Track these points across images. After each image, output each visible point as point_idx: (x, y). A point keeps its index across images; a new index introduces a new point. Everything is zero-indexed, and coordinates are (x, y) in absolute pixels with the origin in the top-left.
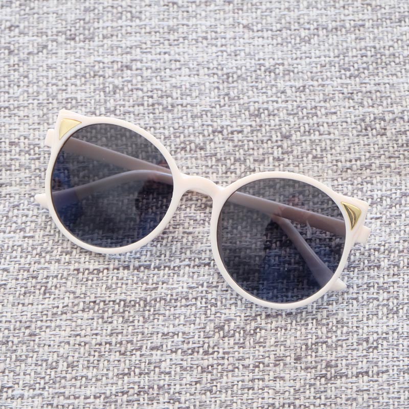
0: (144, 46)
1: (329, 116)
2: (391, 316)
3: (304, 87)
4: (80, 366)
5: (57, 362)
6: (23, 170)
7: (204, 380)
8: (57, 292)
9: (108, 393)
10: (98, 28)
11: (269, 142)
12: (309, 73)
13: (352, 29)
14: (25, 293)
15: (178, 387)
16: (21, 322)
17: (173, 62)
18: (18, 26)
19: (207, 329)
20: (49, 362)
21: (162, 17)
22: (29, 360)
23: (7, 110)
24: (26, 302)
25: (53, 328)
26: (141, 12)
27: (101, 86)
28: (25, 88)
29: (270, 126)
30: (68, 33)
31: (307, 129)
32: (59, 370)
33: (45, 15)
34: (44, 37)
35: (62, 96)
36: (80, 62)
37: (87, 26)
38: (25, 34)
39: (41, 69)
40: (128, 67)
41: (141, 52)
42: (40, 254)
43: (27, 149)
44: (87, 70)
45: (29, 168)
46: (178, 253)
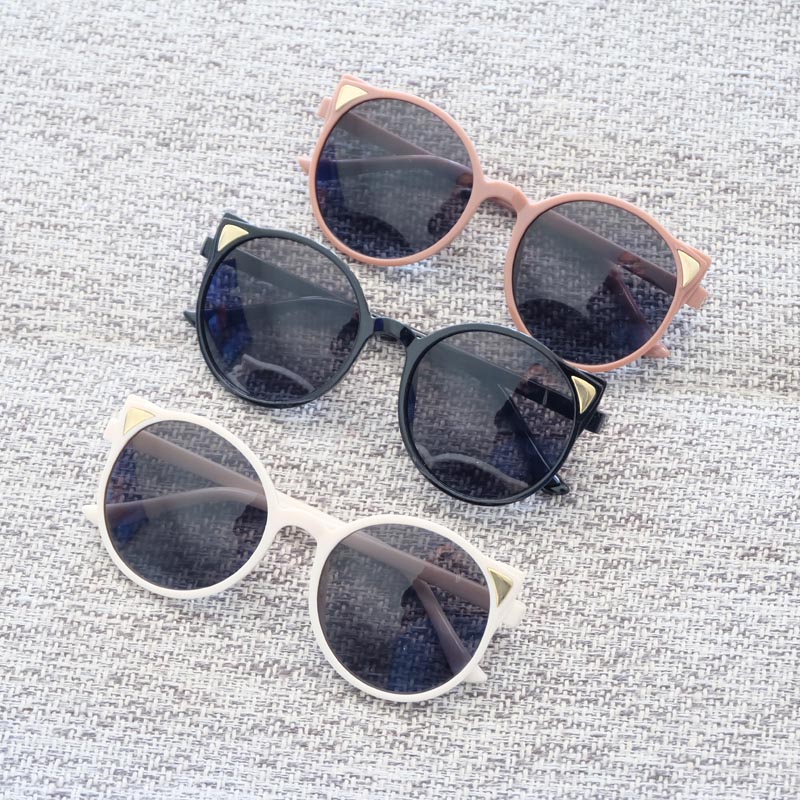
0: (259, 166)
1: (492, 292)
2: (526, 565)
3: (465, 250)
4: (110, 576)
5: (80, 567)
6: (74, 311)
7: (267, 615)
8: (94, 476)
9: (140, 615)
10: (203, 135)
11: (406, 316)
12: (475, 233)
13: (545, 179)
14: (52, 473)
15: (231, 619)
16: (41, 509)
17: (295, 193)
18: (96, 119)
19: (283, 551)
20: (70, 566)
21: (290, 129)
22: (45, 560)
23: (64, 229)
24: (52, 484)
25: (82, 522)
26: (263, 120)
27: (194, 213)
28: (93, 203)
29: (410, 295)
30: (162, 136)
31: (460, 305)
32: (81, 577)
33: (135, 108)
34: (129, 137)
35: (139, 220)
36: (171, 178)
37: (188, 130)
38: (104, 130)
39: (117, 179)
40: (234, 193)
41: (255, 175)
42: (79, 425)
43: (83, 284)
44: (179, 189)
45: (82, 310)
46: (261, 446)
